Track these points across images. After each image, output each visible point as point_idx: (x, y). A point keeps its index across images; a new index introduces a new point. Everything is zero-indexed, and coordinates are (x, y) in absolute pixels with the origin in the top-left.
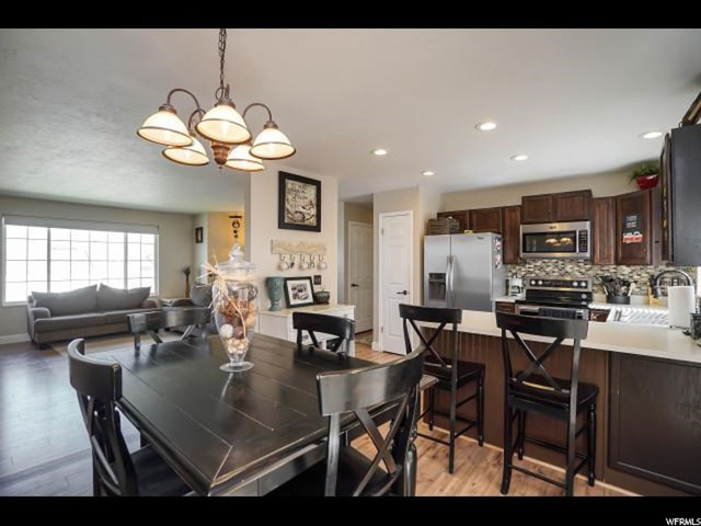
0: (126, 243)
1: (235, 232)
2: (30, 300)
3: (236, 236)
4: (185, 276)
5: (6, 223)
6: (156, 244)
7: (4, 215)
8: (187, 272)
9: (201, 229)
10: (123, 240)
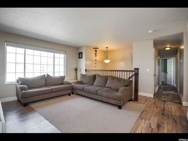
0: (54, 57)
1: (96, 54)
2: (18, 81)
3: (96, 56)
4: (75, 72)
5: (6, 45)
6: (64, 58)
7: (6, 41)
8: (76, 70)
9: (82, 53)
10: (53, 56)
